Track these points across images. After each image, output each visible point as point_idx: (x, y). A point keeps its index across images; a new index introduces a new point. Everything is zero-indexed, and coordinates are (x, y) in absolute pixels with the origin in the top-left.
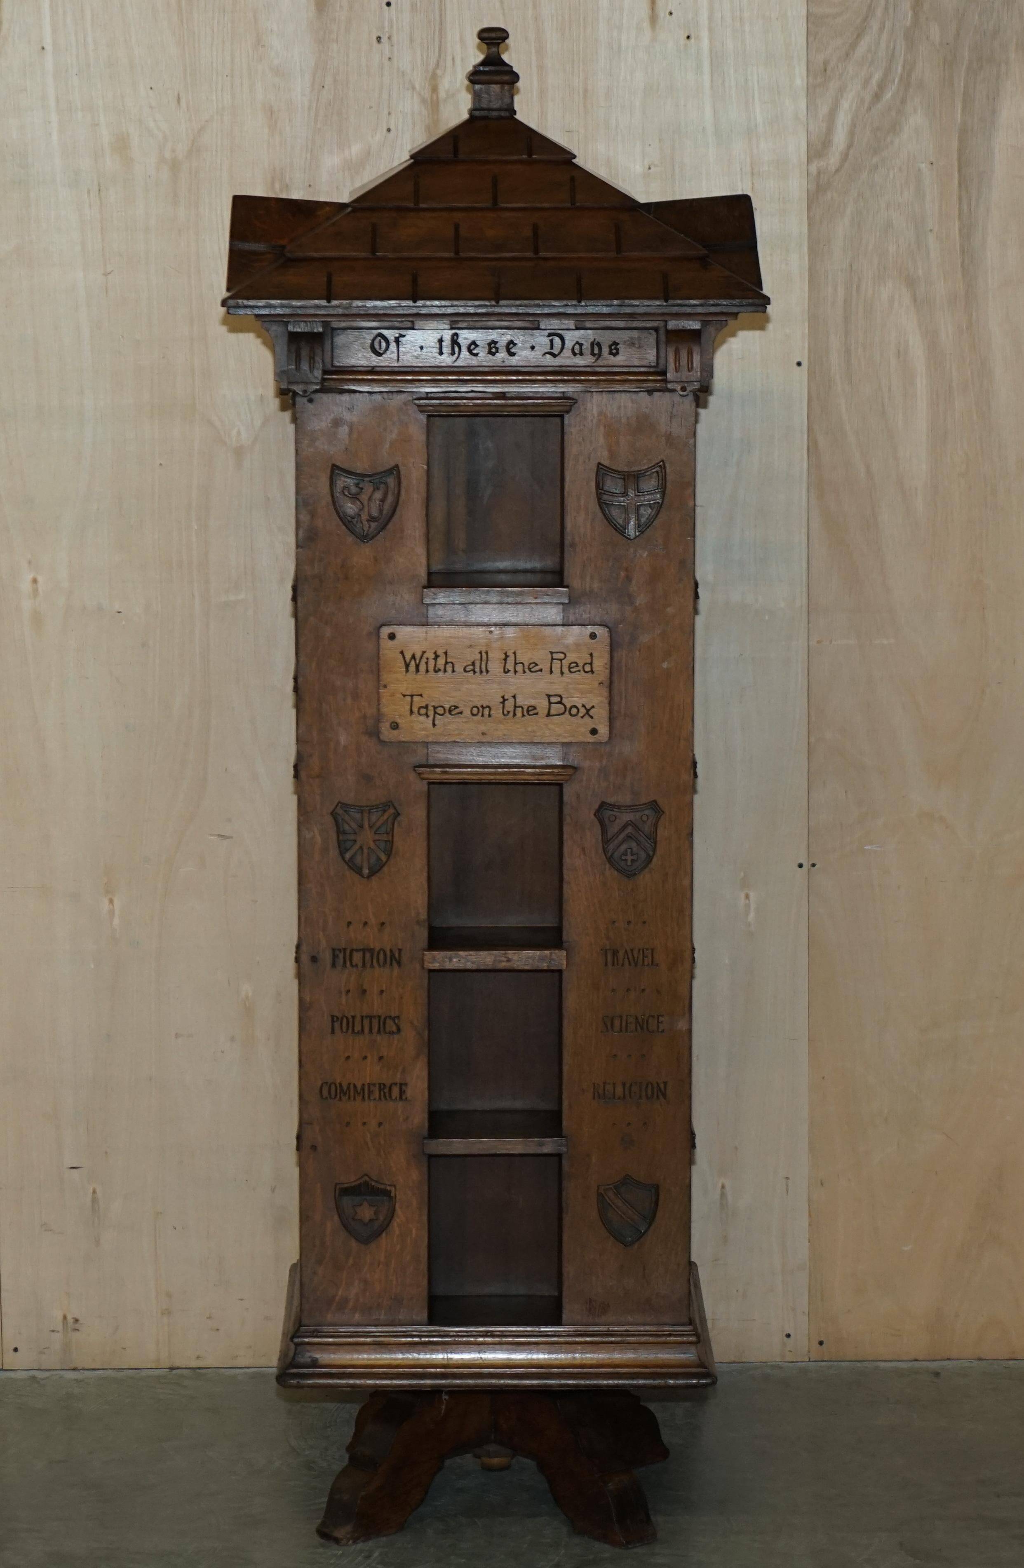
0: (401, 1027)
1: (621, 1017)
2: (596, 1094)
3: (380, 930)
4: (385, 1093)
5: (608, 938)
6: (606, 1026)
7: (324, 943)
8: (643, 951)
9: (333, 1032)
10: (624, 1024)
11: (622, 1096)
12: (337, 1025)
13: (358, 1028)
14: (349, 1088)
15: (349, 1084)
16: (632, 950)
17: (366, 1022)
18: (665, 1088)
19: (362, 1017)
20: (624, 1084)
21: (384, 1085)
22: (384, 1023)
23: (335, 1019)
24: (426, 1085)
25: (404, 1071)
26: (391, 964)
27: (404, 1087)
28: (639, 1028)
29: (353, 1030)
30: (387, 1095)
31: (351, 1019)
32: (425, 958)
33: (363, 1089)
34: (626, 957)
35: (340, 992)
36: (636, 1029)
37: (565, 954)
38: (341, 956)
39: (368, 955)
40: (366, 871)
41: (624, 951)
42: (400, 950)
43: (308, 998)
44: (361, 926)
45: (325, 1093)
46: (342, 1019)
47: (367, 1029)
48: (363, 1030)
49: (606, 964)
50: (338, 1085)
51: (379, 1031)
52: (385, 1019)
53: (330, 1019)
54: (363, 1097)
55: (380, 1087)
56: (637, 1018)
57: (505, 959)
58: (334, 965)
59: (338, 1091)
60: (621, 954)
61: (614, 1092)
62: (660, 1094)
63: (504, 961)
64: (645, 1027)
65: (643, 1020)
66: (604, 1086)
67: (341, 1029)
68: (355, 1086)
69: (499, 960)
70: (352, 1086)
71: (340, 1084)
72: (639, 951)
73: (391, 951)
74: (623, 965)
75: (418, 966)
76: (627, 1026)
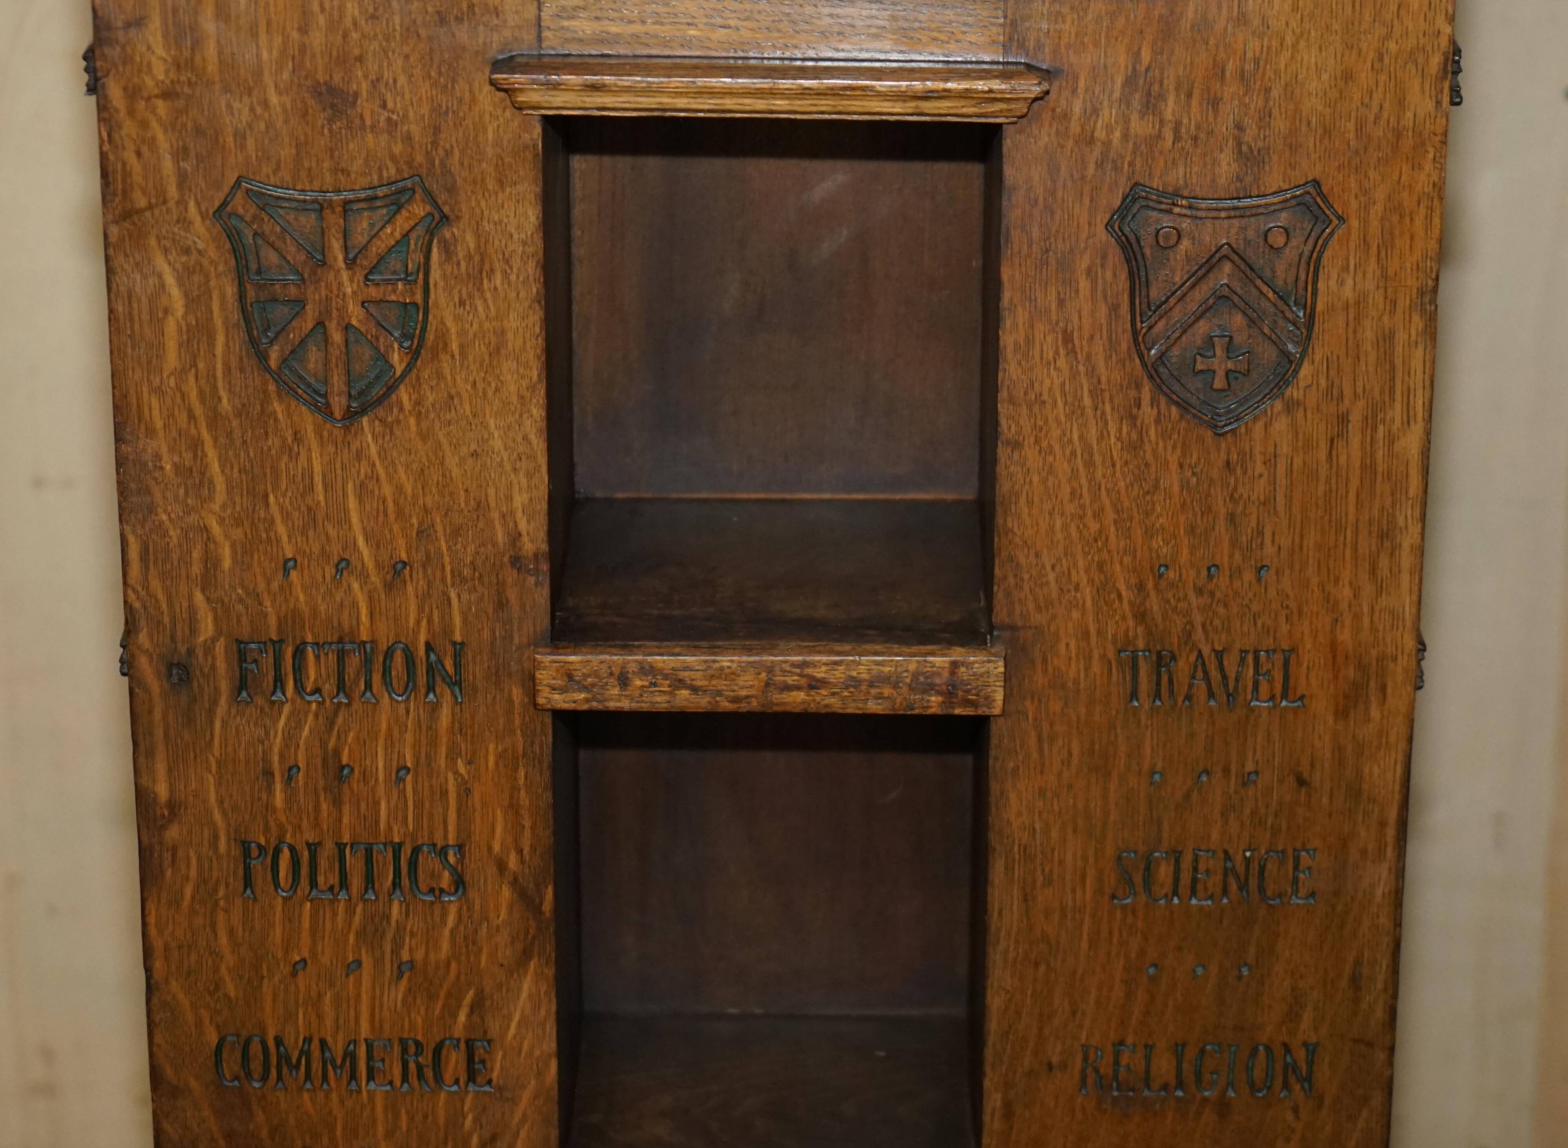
0: (467, 878)
1: (1176, 855)
2: (1091, 1078)
3: (389, 587)
4: (420, 1068)
5: (1141, 616)
6: (1131, 882)
7: (207, 628)
8: (1257, 659)
9: (248, 882)
10: (1185, 878)
11: (1173, 1082)
12: (261, 875)
13: (327, 877)
14: (306, 1053)
15: (308, 1040)
16: (1219, 655)
17: (355, 863)
18: (1310, 1063)
19: (341, 847)
20: (1178, 1050)
21: (418, 1044)
22: (413, 864)
23: (255, 852)
24: (550, 1045)
25: (477, 1006)
26: (431, 688)
27: (480, 1053)
28: (1233, 886)
29: (313, 884)
30: (429, 1073)
31: (306, 854)
32: (540, 675)
33: (351, 1056)
34: (1200, 674)
35: (268, 774)
36: (1225, 892)
37: (1002, 669)
38: (268, 661)
39: (354, 662)
40: (338, 403)
41: (1193, 657)
42: (459, 650)
43: (162, 790)
44: (330, 571)
45: (231, 1064)
46: (277, 851)
47: (356, 882)
48: (344, 883)
49: (1134, 695)
50: (271, 1044)
51: (396, 884)
52: (416, 850)
53: (236, 851)
54: (353, 1076)
55: (404, 1050)
56: (1227, 856)
57: (803, 682)
58: (242, 684)
59: (274, 1060)
60: (1183, 666)
61: (1147, 1071)
62: (1292, 1079)
63: (798, 688)
64: (1253, 883)
65: (1248, 861)
66: (1117, 1055)
67: (277, 885)
68: (323, 1043)
69: (785, 682)
70: (316, 1043)
71: (279, 1042)
72: (1243, 660)
73: (429, 647)
74: (1188, 697)
75: (517, 694)
76: (1194, 881)
